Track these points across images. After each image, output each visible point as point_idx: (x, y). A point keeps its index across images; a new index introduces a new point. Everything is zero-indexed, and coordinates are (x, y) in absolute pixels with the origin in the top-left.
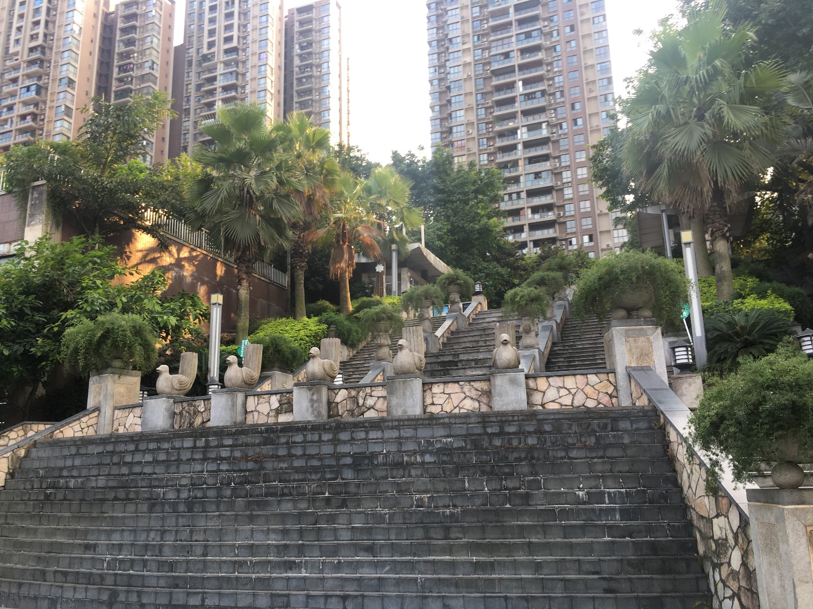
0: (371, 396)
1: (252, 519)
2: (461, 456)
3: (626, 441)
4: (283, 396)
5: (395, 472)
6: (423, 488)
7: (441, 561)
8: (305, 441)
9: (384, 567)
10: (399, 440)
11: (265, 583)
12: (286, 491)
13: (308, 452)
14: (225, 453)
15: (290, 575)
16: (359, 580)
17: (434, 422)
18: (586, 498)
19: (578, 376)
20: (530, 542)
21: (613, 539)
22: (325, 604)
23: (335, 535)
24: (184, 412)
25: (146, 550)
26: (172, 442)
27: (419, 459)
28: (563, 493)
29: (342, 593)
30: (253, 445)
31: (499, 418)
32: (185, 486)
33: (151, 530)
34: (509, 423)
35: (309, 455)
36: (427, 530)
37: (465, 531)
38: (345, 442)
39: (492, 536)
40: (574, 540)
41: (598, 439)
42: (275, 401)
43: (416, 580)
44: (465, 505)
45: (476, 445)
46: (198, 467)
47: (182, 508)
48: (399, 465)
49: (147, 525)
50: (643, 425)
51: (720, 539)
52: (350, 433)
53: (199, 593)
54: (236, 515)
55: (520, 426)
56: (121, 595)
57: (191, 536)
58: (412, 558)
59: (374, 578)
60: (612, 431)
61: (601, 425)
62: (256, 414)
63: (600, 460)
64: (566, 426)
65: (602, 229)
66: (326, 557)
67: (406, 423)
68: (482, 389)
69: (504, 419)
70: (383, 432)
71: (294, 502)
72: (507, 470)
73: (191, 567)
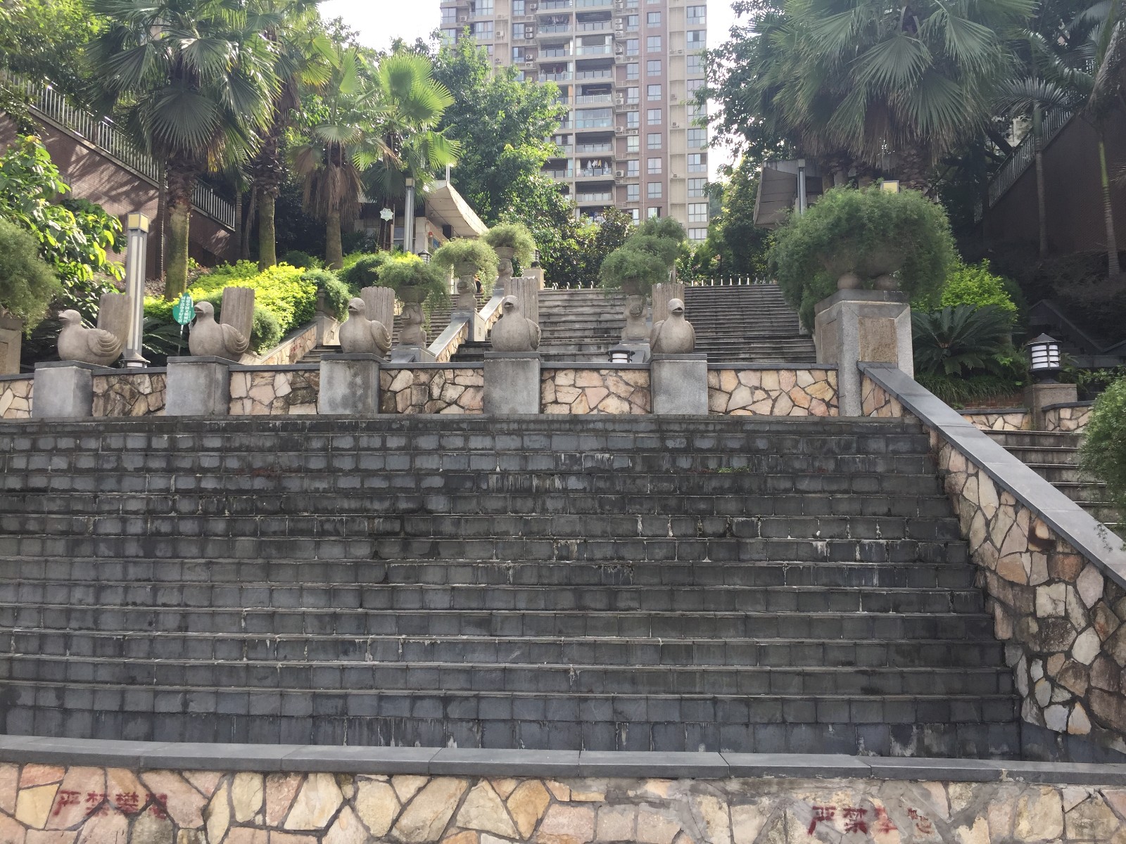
0: (454, 384)
1: (268, 570)
2: (628, 481)
3: (880, 468)
4: (299, 376)
5: (519, 503)
6: (568, 530)
7: (606, 644)
8: (356, 448)
9: (512, 651)
10: (523, 453)
11: (303, 675)
12: (328, 527)
13: (363, 466)
14: (208, 461)
15: (345, 663)
16: (470, 672)
17: (579, 427)
18: (826, 552)
19: (782, 372)
20: (747, 617)
21: (871, 614)
22: (412, 709)
23: (422, 601)
24: (112, 395)
25: (68, 620)
26: (104, 439)
27: (558, 483)
28: (789, 544)
29: (442, 693)
30: (261, 450)
31: (684, 426)
32: (136, 513)
33: (76, 585)
34: (703, 434)
35: (366, 470)
36: (579, 594)
37: (640, 596)
38: (429, 452)
39: (684, 607)
40: (811, 614)
41: (839, 464)
42: (283, 385)
43: (566, 671)
44: (639, 557)
45: (651, 468)
46: (159, 483)
47: (132, 549)
48: (526, 492)
49: (67, 577)
50: (903, 446)
51: (1049, 616)
52: (436, 438)
53: (178, 692)
54: (240, 564)
55: (719, 440)
56: (23, 694)
57: (155, 595)
58: (555, 638)
59: (496, 669)
60: (859, 452)
61: (842, 443)
62: (248, 403)
63: (846, 496)
64: (788, 443)
65: (674, 202)
66: (408, 635)
67: (532, 426)
68: (636, 383)
69: (692, 427)
70: (494, 438)
71: (346, 544)
72: (702, 506)
73: (159, 647)
